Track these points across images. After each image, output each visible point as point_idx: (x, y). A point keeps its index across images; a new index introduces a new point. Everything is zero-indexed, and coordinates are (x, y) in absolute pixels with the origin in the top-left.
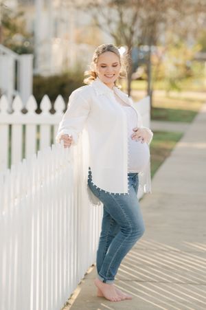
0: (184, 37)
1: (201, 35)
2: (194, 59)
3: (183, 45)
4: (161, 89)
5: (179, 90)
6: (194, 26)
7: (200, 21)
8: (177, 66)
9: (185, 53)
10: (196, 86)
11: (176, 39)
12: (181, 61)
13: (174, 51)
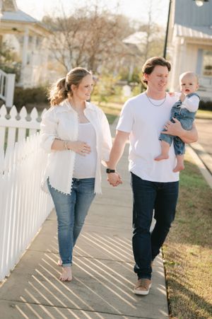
0: (112, 70)
1: (121, 70)
2: (117, 84)
3: (111, 76)
4: (96, 100)
5: (107, 102)
6: (117, 65)
7: (122, 62)
8: (106, 87)
9: (111, 80)
10: (116, 99)
11: (107, 71)
12: (109, 85)
13: (105, 78)
